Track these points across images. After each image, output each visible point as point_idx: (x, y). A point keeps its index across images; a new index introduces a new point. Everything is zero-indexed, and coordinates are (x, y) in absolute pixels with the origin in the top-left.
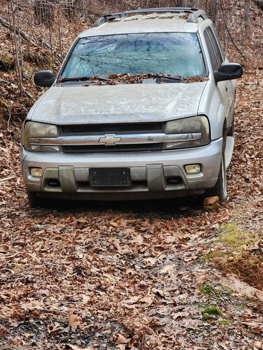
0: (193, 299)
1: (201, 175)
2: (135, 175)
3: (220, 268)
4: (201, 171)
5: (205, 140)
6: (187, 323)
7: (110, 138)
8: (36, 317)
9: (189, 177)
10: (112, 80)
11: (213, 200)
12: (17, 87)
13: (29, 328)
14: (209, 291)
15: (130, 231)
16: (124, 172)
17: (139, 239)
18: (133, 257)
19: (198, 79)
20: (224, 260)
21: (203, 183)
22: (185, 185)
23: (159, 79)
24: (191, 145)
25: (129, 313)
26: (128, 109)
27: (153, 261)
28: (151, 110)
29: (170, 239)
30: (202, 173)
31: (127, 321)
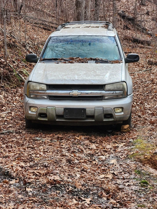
0: (132, 176)
1: (122, 113)
2: (88, 112)
3: (141, 161)
4: (122, 111)
5: (124, 95)
6: (134, 188)
7: (75, 92)
8: (59, 183)
9: (116, 114)
10: (71, 60)
11: (126, 127)
12: (4, 61)
13: (57, 188)
14: (139, 172)
15: (87, 142)
16: (83, 111)
17: (93, 146)
18: (93, 155)
19: (117, 62)
20: (142, 157)
21: (123, 117)
22: (114, 118)
23: (97, 61)
24: (117, 97)
25: (103, 182)
26: (85, 78)
27: (103, 158)
28: (97, 78)
29: (108, 147)
30: (123, 112)
31: (104, 186)
